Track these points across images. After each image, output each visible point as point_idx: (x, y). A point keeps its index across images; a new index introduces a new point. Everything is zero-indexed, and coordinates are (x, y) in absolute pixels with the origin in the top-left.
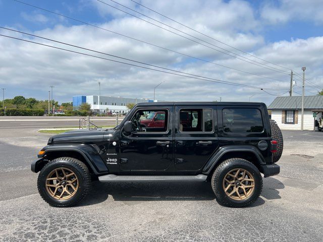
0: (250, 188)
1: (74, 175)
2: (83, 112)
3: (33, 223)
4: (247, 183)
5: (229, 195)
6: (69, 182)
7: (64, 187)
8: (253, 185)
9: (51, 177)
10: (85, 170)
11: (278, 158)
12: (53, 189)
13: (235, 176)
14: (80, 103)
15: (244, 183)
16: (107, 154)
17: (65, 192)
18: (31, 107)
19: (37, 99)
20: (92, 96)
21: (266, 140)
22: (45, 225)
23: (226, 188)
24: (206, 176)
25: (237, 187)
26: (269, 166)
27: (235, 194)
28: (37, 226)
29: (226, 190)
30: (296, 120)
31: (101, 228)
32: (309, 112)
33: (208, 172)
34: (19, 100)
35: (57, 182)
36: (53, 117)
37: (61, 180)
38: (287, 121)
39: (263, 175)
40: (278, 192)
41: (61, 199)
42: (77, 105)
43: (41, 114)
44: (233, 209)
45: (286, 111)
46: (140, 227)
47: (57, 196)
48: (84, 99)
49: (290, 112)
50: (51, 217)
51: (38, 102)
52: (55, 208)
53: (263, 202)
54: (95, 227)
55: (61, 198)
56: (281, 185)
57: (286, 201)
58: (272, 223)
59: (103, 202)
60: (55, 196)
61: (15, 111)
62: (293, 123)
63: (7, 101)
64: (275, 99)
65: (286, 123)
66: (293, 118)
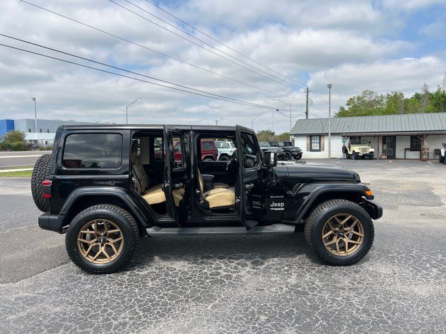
14: (4, 130)
30: (322, 147)
38: (313, 148)
45: (311, 136)
49: (315, 137)
62: (319, 150)
64: (297, 122)
65: (311, 150)
66: (318, 145)
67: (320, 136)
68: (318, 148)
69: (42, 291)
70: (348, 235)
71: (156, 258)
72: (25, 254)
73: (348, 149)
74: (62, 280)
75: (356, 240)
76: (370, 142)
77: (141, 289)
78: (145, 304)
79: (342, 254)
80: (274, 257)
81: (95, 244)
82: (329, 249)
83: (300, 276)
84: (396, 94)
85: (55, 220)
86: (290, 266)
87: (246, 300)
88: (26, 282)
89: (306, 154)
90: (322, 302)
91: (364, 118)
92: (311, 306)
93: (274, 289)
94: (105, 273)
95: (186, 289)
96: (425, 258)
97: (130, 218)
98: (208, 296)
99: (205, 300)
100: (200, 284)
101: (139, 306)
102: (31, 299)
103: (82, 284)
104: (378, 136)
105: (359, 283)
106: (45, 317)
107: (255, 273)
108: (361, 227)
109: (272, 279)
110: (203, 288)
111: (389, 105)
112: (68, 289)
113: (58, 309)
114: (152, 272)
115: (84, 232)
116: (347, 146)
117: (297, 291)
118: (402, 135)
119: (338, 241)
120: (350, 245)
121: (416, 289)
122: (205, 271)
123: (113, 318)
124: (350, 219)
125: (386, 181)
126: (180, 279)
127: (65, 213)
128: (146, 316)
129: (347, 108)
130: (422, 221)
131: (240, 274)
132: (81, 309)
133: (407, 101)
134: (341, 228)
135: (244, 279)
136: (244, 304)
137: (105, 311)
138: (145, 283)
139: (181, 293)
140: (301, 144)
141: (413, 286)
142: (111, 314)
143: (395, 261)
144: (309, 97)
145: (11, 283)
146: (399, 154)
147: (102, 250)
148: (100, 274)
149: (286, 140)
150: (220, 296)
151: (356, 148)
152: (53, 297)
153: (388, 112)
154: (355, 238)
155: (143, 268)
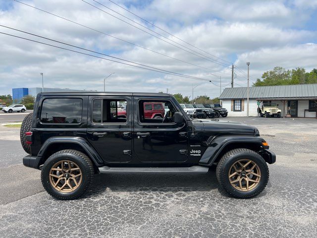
30: (242, 108)
32: (253, 101)
45: (234, 100)
49: (238, 101)
62: (240, 111)
64: (224, 90)
65: (235, 111)
66: (240, 107)
67: (241, 100)
68: (240, 109)
69: (22, 212)
70: (249, 176)
71: (108, 189)
72: (17, 183)
73: (262, 110)
74: (38, 203)
75: (255, 179)
76: (278, 105)
77: (92, 213)
78: (92, 224)
79: (244, 189)
80: (194, 191)
81: (62, 178)
82: (234, 186)
83: (211, 205)
84: (299, 69)
85: (34, 160)
86: (204, 198)
87: (167, 223)
88: (13, 205)
89: (230, 113)
90: (224, 227)
91: (274, 87)
92: (215, 230)
93: (189, 216)
94: (69, 200)
95: (124, 213)
96: (309, 194)
97: (87, 160)
98: (140, 219)
99: (136, 222)
100: (135, 210)
101: (87, 226)
102: (13, 218)
103: (51, 207)
104: (284, 100)
105: (255, 213)
106: (19, 232)
107: (178, 203)
108: (259, 170)
109: (190, 208)
110: (136, 213)
111: (294, 78)
112: (40, 211)
113: (30, 226)
114: (102, 200)
115: (54, 169)
116: (261, 107)
117: (206, 217)
118: (303, 100)
119: (241, 180)
120: (251, 183)
121: (299, 219)
122: (141, 200)
123: (67, 234)
124: (250, 163)
125: (288, 134)
126: (122, 206)
127: (41, 155)
128: (91, 234)
129: (262, 80)
130: (311, 165)
131: (166, 203)
132: (46, 226)
133: (308, 74)
134: (243, 170)
135: (168, 207)
136: (165, 226)
137: (63, 228)
138: (96, 208)
139: (120, 216)
140: (227, 106)
141: (297, 216)
142: (66, 231)
143: (286, 196)
144: (234, 72)
145: (2, 205)
146: (300, 113)
147: (67, 182)
148: (66, 200)
149: (217, 103)
150: (148, 220)
151: (268, 110)
152: (29, 216)
153: (293, 83)
154: (254, 178)
155: (97, 196)
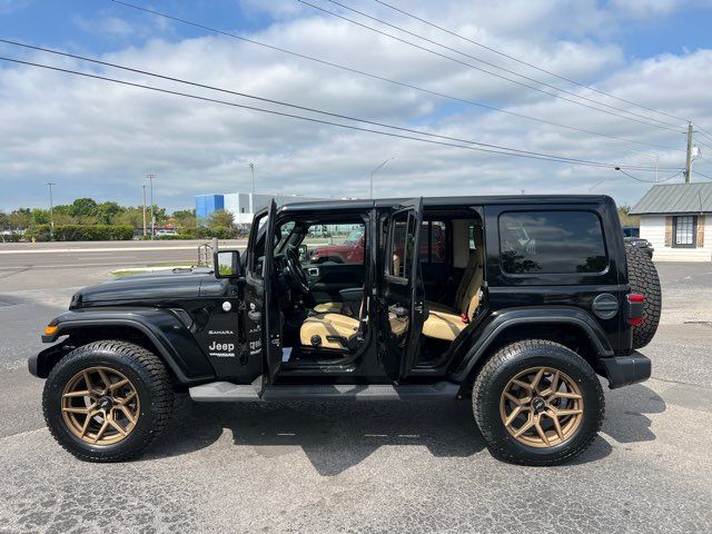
0: (571, 416)
1: (128, 383)
2: (217, 229)
3: (21, 505)
4: (564, 402)
5: (516, 434)
6: (119, 400)
7: (108, 412)
8: (579, 410)
9: (76, 390)
10: (154, 372)
11: (646, 337)
12: (81, 418)
13: (532, 386)
14: (212, 210)
15: (557, 403)
16: (211, 332)
17: (109, 425)
18: (108, 222)
19: (121, 204)
20: (237, 195)
21: (614, 293)
22: (50, 509)
23: (508, 415)
24: (458, 387)
25: (536, 413)
26: (622, 360)
27: (533, 432)
28: (28, 513)
29: (508, 421)
30: (698, 238)
31: (181, 521)
33: (462, 376)
34: (83, 207)
35: (92, 401)
36: (152, 241)
37: (98, 396)
38: (679, 241)
39: (604, 382)
40: (649, 422)
41: (99, 442)
42: (205, 217)
43: (128, 236)
44: (528, 471)
45: (675, 219)
46: (281, 518)
47: (91, 435)
48: (219, 201)
49: (685, 219)
50: (68, 490)
51: (122, 211)
52: (86, 463)
53: (605, 450)
54: (166, 520)
55: (100, 439)
56: (657, 403)
57: (669, 448)
58: (627, 512)
59: (207, 449)
60: (85, 434)
61: (73, 230)
62: (692, 246)
63: (59, 210)
64: (649, 191)
65: (676, 245)
66: (690, 235)
67: (696, 217)
68: (690, 242)
140: (653, 233)
